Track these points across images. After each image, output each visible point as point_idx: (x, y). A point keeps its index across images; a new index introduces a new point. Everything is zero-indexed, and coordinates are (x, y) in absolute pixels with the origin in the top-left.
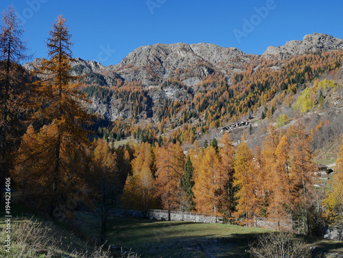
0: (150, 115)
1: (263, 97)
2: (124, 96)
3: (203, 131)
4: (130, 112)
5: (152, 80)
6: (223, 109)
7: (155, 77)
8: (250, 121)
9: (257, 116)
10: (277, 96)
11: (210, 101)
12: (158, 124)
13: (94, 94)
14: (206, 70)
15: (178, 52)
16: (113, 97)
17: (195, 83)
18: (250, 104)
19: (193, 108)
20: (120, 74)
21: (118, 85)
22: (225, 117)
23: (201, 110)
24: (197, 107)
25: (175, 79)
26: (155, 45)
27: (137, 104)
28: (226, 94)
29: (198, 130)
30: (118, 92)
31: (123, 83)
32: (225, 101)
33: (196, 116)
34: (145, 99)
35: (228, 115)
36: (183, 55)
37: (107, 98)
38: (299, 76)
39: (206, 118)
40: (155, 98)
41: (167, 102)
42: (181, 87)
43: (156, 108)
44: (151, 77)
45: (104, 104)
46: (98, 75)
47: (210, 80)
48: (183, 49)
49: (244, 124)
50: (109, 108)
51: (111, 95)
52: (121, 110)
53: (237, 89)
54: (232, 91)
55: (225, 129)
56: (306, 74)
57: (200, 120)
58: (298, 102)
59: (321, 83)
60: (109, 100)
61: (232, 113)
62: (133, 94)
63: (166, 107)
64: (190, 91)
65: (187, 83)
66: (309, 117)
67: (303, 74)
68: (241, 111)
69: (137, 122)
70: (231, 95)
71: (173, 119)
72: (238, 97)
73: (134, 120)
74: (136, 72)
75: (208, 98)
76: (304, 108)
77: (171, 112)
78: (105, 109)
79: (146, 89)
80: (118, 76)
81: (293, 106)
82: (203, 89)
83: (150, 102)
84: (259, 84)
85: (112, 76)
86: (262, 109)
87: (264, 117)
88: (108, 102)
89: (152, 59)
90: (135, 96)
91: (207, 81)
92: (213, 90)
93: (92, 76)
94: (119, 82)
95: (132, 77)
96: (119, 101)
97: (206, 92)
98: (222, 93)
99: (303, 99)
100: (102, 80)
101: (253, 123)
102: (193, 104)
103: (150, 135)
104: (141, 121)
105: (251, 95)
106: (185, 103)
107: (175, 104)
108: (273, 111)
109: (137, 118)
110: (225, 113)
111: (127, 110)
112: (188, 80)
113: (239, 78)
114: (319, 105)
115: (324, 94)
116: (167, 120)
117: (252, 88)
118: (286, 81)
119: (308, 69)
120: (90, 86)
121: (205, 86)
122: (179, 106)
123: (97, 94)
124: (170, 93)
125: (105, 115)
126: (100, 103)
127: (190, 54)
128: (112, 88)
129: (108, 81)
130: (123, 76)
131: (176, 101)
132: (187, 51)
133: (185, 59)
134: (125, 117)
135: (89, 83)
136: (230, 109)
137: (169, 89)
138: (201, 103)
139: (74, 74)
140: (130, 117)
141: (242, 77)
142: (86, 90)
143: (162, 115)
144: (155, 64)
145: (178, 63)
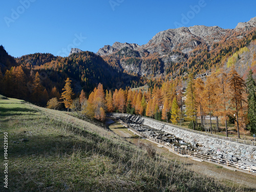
0: (162, 72)
1: (223, 58)
2: (148, 62)
4: (151, 71)
5: (164, 51)
6: (202, 66)
7: (166, 50)
8: (210, 73)
11: (196, 61)
12: (166, 76)
13: (132, 62)
14: (196, 43)
15: (180, 33)
16: (143, 62)
17: (189, 51)
18: (217, 62)
19: (186, 66)
21: (146, 56)
23: (190, 67)
24: (188, 66)
25: (177, 50)
26: (167, 31)
27: (155, 66)
28: (205, 57)
30: (145, 60)
31: (148, 55)
32: (204, 60)
33: (187, 71)
34: (159, 63)
36: (183, 35)
37: (138, 63)
40: (166, 61)
41: (172, 64)
42: (180, 54)
43: (166, 68)
44: (164, 49)
46: (135, 51)
47: (198, 48)
48: (184, 31)
50: (140, 69)
51: (141, 62)
52: (146, 70)
53: (213, 53)
54: (210, 55)
60: (140, 64)
62: (153, 61)
63: (172, 66)
64: (186, 56)
69: (155, 76)
70: (209, 57)
71: (174, 73)
72: (212, 58)
73: (153, 75)
74: (156, 48)
75: (195, 60)
77: (173, 69)
78: (138, 70)
79: (161, 57)
80: (146, 51)
82: (194, 54)
83: (162, 64)
84: (225, 49)
85: (143, 51)
88: (139, 67)
89: (165, 39)
90: (154, 62)
91: (196, 49)
92: (199, 54)
93: (132, 52)
94: (146, 54)
95: (153, 50)
96: (145, 65)
97: (195, 56)
98: (203, 56)
100: (137, 54)
102: (186, 64)
104: (157, 75)
105: (219, 56)
106: (182, 64)
107: (176, 64)
109: (155, 74)
110: (203, 68)
111: (150, 70)
112: (185, 50)
113: (216, 45)
116: (171, 74)
117: (221, 52)
120: (130, 58)
121: (194, 53)
122: (178, 65)
123: (134, 62)
124: (174, 58)
125: (138, 74)
126: (135, 67)
127: (187, 34)
128: (142, 58)
129: (141, 54)
130: (149, 51)
131: (177, 62)
133: (184, 37)
134: (148, 74)
135: (131, 56)
136: (205, 66)
137: (173, 56)
138: (191, 63)
139: (123, 52)
140: (151, 74)
141: (218, 45)
142: (128, 61)
143: (169, 71)
144: (166, 42)
145: (180, 40)
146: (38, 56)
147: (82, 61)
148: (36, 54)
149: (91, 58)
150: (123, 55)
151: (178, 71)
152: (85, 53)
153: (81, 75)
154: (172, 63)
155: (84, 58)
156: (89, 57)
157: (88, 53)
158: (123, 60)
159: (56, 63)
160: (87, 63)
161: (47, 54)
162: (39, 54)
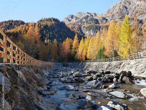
7: (122, 17)
13: (92, 28)
15: (136, 2)
16: (101, 28)
17: (144, 18)
19: (141, 30)
20: (105, 18)
21: (104, 23)
25: (133, 16)
30: (103, 26)
31: (106, 22)
44: (120, 17)
45: (96, 32)
46: (95, 19)
51: (100, 28)
64: (141, 22)
65: (139, 18)
74: (113, 15)
80: (104, 19)
85: (101, 19)
89: (121, 8)
93: (92, 20)
94: (104, 21)
95: (111, 18)
100: (97, 21)
112: (140, 16)
120: (90, 25)
123: (93, 28)
126: (94, 32)
128: (101, 25)
129: (100, 22)
130: (107, 18)
133: (140, 5)
135: (91, 23)
139: (84, 20)
142: (88, 27)
144: (123, 10)
145: (135, 8)
146: (11, 22)
147: (47, 25)
148: (10, 21)
149: (55, 24)
150: (84, 22)
152: (50, 20)
153: (45, 37)
155: (49, 24)
156: (53, 22)
157: (52, 19)
158: (84, 27)
159: (24, 27)
160: (51, 27)
161: (19, 21)
162: (12, 21)
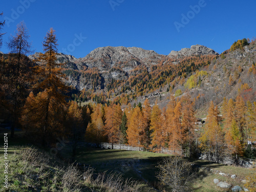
0: (103, 87)
1: (168, 79)
2: (88, 76)
3: (134, 98)
4: (91, 86)
5: (104, 67)
6: (145, 86)
7: (106, 66)
8: (160, 92)
9: (164, 90)
10: (176, 79)
11: (138, 80)
12: (108, 93)
13: (70, 74)
14: (136, 63)
15: (120, 52)
16: (82, 76)
17: (129, 70)
18: (161, 83)
19: (128, 84)
22: (146, 90)
23: (132, 86)
24: (130, 84)
25: (118, 67)
26: (107, 47)
27: (95, 81)
28: (147, 77)
29: (131, 97)
30: (84, 74)
31: (87, 69)
32: (146, 81)
33: (129, 89)
34: (100, 78)
35: (148, 89)
36: (123, 54)
37: (77, 77)
38: (188, 68)
39: (135, 90)
40: (106, 78)
42: (121, 72)
43: (106, 83)
44: (104, 65)
45: (76, 80)
46: (72, 63)
47: (138, 68)
48: (123, 50)
49: (157, 94)
50: (78, 83)
51: (80, 75)
52: (85, 84)
53: (154, 74)
54: (151, 75)
55: (146, 97)
56: (192, 67)
57: (132, 92)
58: (187, 83)
59: (200, 73)
60: (78, 78)
61: (150, 88)
62: (93, 75)
63: (112, 82)
64: (127, 74)
65: (125, 70)
66: (193, 91)
67: (190, 67)
68: (155, 87)
69: (95, 91)
70: (150, 77)
71: (116, 90)
72: (154, 79)
73: (93, 90)
74: (95, 62)
75: (137, 79)
76: (191, 86)
77: (115, 86)
78: (76, 84)
79: (101, 72)
80: (84, 64)
81: (184, 85)
82: (134, 73)
83: (103, 80)
84: (166, 72)
85: (81, 64)
86: (167, 86)
87: (168, 90)
88: (78, 79)
89: (105, 55)
90: (94, 76)
91: (136, 69)
92: (140, 74)
93: (69, 64)
94: (85, 68)
95: (93, 65)
96: (85, 79)
97: (136, 75)
98: (145, 76)
99: (190, 81)
100: (75, 66)
101: (162, 94)
102: (128, 82)
103: (102, 99)
104: (97, 91)
105: (161, 78)
106: (123, 81)
107: (118, 81)
108: (174, 87)
109: (95, 89)
110: (146, 87)
111: (89, 84)
112: (125, 68)
113: (154, 68)
114: (198, 85)
115: (201, 79)
116: (112, 91)
117: (162, 74)
118: (181, 70)
119: (193, 64)
121: (135, 72)
122: (120, 82)
123: (72, 74)
124: (115, 75)
125: (76, 88)
126: (73, 80)
128: (80, 71)
129: (79, 67)
130: (87, 64)
131: (118, 80)
132: (125, 51)
133: (124, 56)
134: (88, 88)
135: (67, 68)
136: (149, 85)
137: (114, 73)
138: (133, 81)
139: (58, 62)
140: (91, 88)
141: (156, 67)
142: (65, 72)
143: (110, 88)
144: (106, 58)
145: (119, 58)
151: (120, 88)
154: (113, 80)
